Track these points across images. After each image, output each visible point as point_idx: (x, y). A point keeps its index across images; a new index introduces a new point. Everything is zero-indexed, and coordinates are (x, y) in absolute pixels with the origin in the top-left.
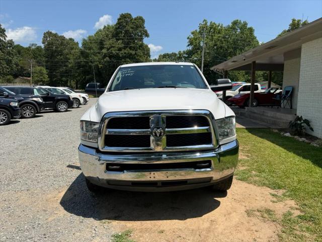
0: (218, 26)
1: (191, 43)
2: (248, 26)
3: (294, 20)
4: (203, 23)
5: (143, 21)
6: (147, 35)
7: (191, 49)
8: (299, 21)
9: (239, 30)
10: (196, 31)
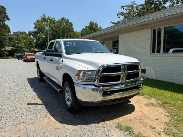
0: (53, 19)
1: (36, 27)
2: (70, 22)
3: (91, 22)
4: (42, 16)
5: (5, 9)
6: (8, 19)
7: (36, 30)
8: (93, 22)
9: (65, 23)
10: (39, 20)
